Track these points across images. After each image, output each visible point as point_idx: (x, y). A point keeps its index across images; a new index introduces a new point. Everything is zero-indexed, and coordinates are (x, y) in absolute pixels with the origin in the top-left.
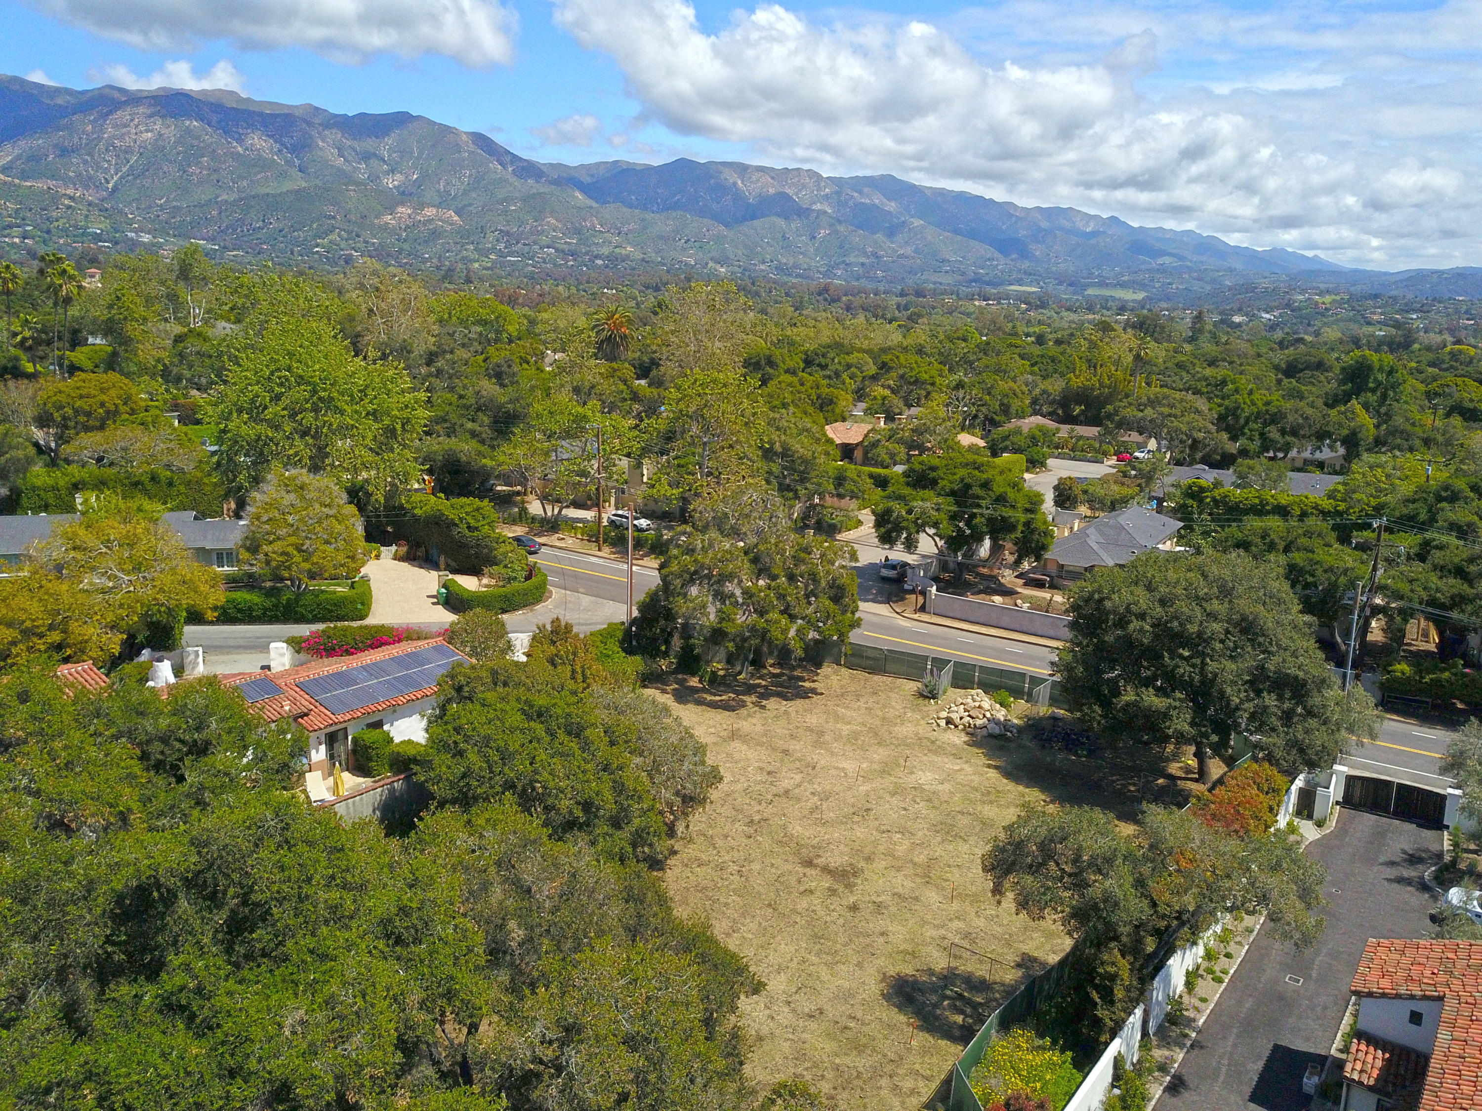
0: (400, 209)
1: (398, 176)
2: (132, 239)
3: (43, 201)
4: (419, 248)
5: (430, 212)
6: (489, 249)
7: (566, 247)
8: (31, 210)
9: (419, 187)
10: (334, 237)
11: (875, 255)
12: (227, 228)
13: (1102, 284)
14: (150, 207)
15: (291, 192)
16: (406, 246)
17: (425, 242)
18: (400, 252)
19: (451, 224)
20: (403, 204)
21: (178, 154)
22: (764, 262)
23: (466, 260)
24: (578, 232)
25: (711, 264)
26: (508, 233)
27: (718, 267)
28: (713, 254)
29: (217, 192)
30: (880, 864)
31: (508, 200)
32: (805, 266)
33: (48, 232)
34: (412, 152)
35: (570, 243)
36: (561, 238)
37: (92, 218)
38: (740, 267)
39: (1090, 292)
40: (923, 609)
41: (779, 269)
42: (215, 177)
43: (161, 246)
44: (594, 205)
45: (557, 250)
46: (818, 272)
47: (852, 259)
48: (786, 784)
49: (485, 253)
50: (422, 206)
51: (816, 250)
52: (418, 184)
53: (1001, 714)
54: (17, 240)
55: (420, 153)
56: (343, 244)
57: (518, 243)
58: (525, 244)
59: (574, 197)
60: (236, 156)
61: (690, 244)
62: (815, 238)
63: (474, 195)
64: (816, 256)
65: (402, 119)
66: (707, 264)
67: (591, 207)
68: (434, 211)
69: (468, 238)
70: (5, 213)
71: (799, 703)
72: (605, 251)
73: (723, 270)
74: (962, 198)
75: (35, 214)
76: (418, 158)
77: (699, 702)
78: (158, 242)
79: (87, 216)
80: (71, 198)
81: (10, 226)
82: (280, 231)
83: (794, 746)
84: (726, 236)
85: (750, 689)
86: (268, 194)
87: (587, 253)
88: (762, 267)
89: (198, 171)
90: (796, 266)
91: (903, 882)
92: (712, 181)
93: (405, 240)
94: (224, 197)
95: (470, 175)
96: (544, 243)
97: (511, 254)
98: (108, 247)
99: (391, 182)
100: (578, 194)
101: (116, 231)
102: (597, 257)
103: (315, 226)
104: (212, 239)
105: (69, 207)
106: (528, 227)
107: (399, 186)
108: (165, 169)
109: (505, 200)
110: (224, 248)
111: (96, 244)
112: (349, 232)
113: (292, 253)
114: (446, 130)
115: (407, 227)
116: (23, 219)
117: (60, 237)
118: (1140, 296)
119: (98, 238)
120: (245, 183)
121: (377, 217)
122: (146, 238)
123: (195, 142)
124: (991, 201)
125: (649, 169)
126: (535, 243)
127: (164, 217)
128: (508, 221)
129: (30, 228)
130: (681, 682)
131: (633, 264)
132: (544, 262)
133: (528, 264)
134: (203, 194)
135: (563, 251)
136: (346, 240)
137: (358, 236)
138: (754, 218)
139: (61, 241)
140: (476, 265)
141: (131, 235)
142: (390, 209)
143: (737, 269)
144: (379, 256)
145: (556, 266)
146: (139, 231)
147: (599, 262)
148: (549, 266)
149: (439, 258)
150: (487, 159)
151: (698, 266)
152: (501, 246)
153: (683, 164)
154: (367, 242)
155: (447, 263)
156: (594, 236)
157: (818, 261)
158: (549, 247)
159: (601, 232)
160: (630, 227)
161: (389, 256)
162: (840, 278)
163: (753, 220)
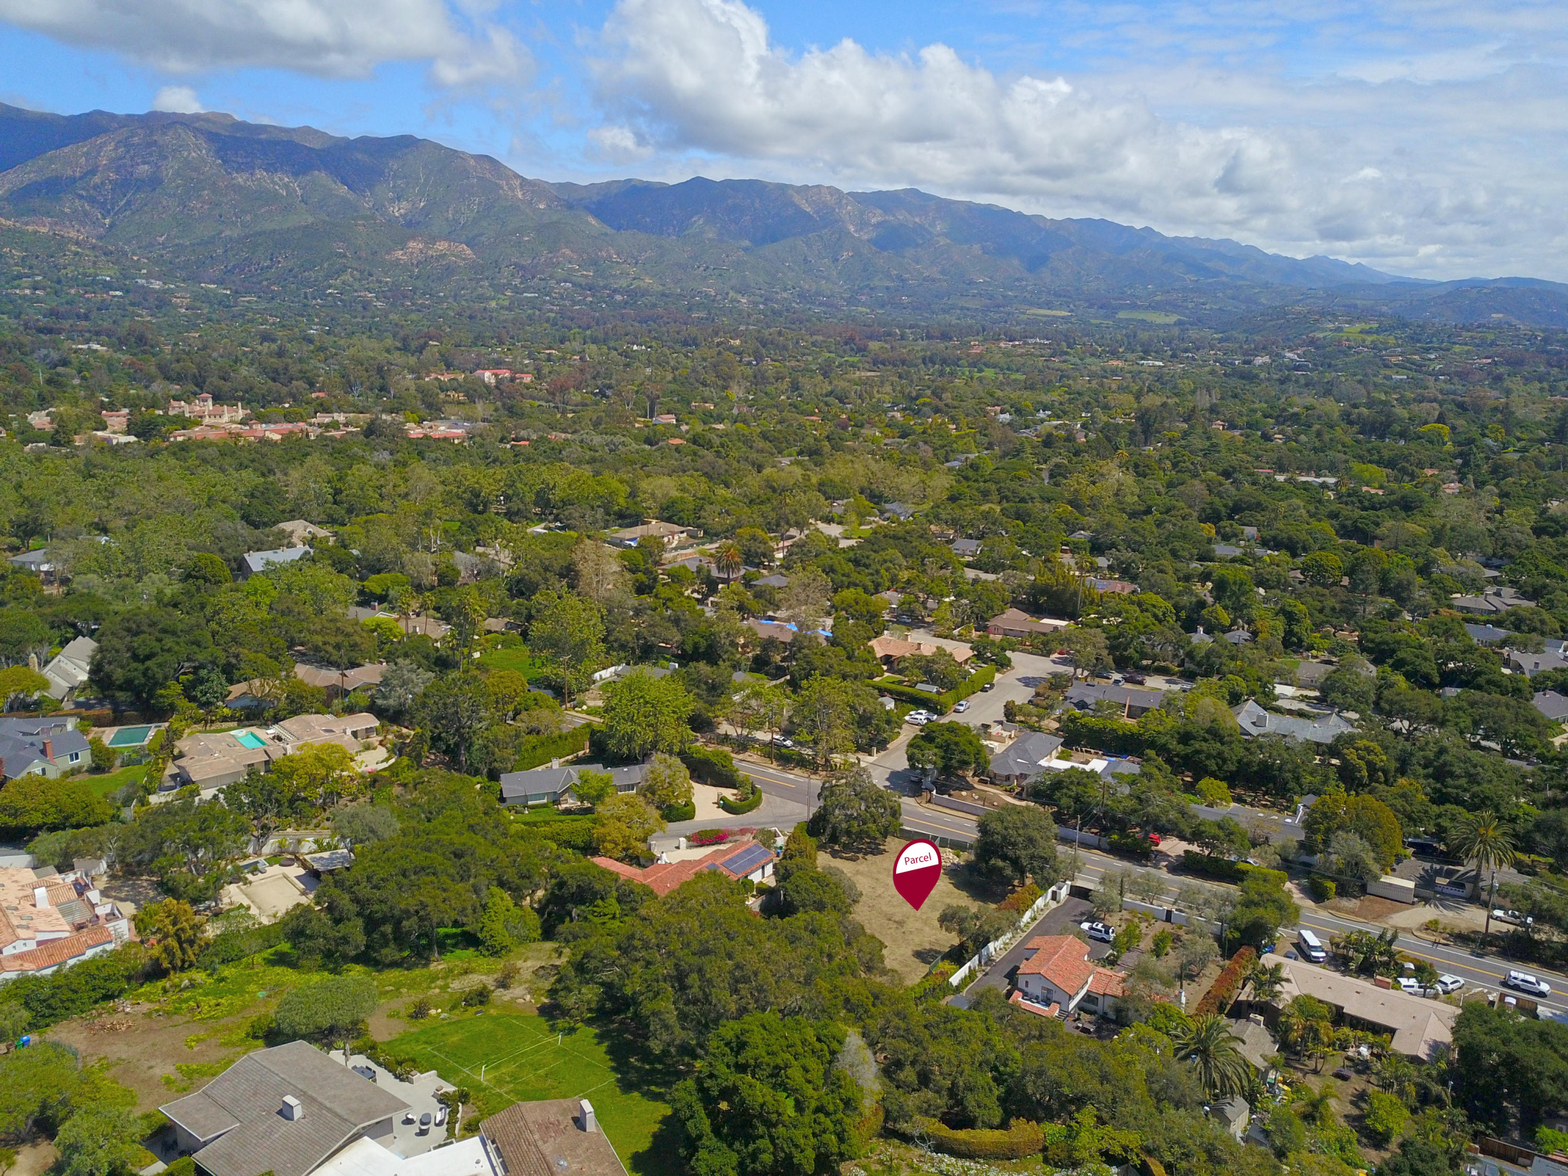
0: (411, 244)
1: (404, 204)
2: (143, 286)
3: (49, 248)
4: (433, 285)
5: (442, 246)
6: (504, 285)
7: (582, 281)
8: (37, 257)
9: (427, 216)
10: (346, 277)
11: (900, 278)
12: (234, 267)
13: (1134, 307)
14: (151, 245)
15: (298, 228)
16: (419, 283)
17: (439, 278)
18: (414, 291)
19: (464, 259)
20: (413, 238)
21: (178, 187)
22: (785, 290)
23: (482, 298)
24: (595, 263)
25: (732, 294)
26: (523, 268)
27: (739, 297)
28: (734, 282)
29: (222, 228)
30: (911, 919)
31: (520, 231)
32: (829, 293)
33: (59, 282)
34: (418, 178)
35: (587, 276)
36: (578, 271)
37: (100, 264)
38: (761, 296)
39: (1122, 315)
40: (929, 801)
41: (805, 297)
42: (217, 211)
43: (172, 292)
44: (610, 231)
45: (574, 284)
46: (842, 298)
47: (876, 282)
48: (879, 892)
49: (500, 289)
50: (433, 240)
51: (839, 274)
52: (427, 212)
53: (956, 860)
54: (27, 292)
55: (427, 179)
56: (356, 285)
57: (533, 277)
58: (541, 279)
59: (587, 222)
60: (238, 189)
61: (709, 272)
62: (837, 260)
63: (485, 224)
64: (839, 280)
65: (406, 143)
66: (727, 294)
67: (606, 234)
68: (446, 245)
69: (482, 273)
70: (11, 261)
71: (879, 856)
72: (623, 283)
73: (744, 301)
74: (989, 210)
75: (42, 262)
76: (425, 184)
77: (842, 858)
78: (169, 289)
79: (95, 263)
80: (77, 243)
81: (19, 277)
82: (291, 271)
83: (880, 876)
84: (746, 263)
85: (859, 850)
86: (274, 231)
87: (605, 287)
88: (785, 295)
89: (199, 206)
90: (818, 294)
91: (918, 925)
92: (729, 202)
93: (417, 278)
94: (228, 233)
95: (480, 203)
96: (561, 276)
97: (527, 290)
98: (120, 297)
99: (398, 210)
100: (592, 220)
101: (126, 278)
102: (615, 291)
103: (326, 265)
104: (220, 282)
105: (76, 254)
106: (543, 259)
107: (407, 215)
108: (165, 203)
109: (517, 230)
110: (236, 292)
111: (107, 293)
112: (361, 272)
113: (306, 298)
114: (453, 154)
115: (419, 263)
116: (31, 268)
117: (71, 287)
118: (1172, 319)
119: (108, 286)
120: (248, 218)
121: (388, 253)
122: (157, 285)
123: (194, 175)
124: (1019, 215)
125: (664, 189)
126: (551, 277)
127: (168, 257)
128: (522, 253)
129: (40, 278)
130: (832, 848)
131: (653, 299)
132: (562, 298)
133: (545, 301)
134: (203, 231)
135: (580, 285)
136: (360, 280)
137: (370, 275)
138: (774, 240)
139: (73, 291)
140: (493, 304)
141: (141, 281)
142: (402, 243)
143: (758, 299)
144: (395, 295)
145: (575, 303)
146: (147, 277)
147: (618, 297)
148: (567, 303)
149: (455, 297)
150: (497, 185)
151: (719, 297)
152: (517, 281)
153: (699, 183)
154: (380, 282)
155: (464, 303)
156: (611, 268)
157: (842, 286)
158: (566, 281)
159: (618, 263)
160: (648, 255)
161: (405, 297)
162: (864, 305)
163: (772, 242)
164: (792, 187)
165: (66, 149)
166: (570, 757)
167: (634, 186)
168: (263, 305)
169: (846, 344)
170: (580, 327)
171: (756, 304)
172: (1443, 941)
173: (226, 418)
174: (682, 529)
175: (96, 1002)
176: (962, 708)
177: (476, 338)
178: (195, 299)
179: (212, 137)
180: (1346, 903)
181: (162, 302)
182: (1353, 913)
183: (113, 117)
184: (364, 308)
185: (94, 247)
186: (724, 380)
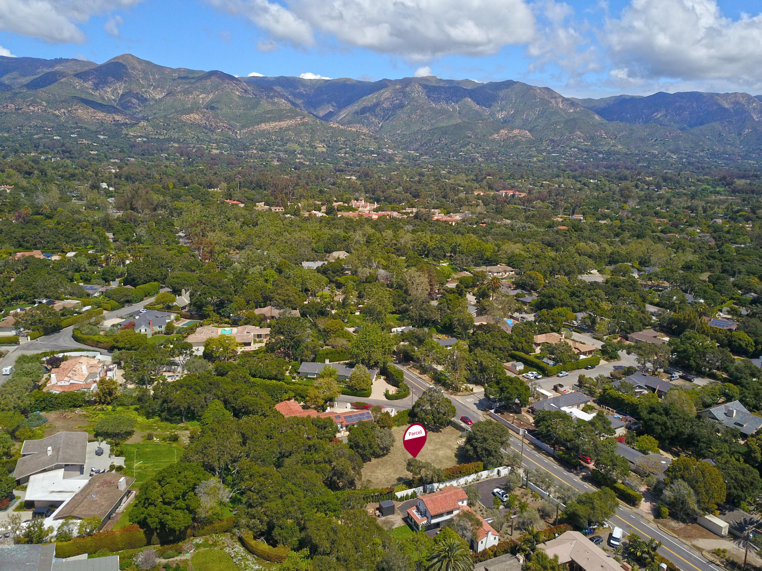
0: (502, 131)
1: (504, 112)
2: (385, 152)
3: (354, 137)
4: (509, 150)
5: (516, 132)
6: (543, 150)
7: (583, 147)
9: (513, 118)
10: (469, 147)
12: (424, 143)
14: (394, 134)
15: (453, 125)
16: (503, 150)
17: (512, 147)
18: (499, 153)
19: (525, 138)
20: (503, 128)
21: (408, 109)
22: (703, 151)
23: (531, 156)
24: (592, 138)
25: (668, 154)
26: (554, 141)
27: (672, 155)
28: (671, 147)
29: (422, 126)
31: (556, 123)
32: (731, 152)
33: (354, 151)
34: (512, 100)
35: (586, 145)
36: (583, 142)
37: (371, 143)
38: (686, 154)
40: (488, 414)
41: (713, 155)
42: (422, 119)
43: (395, 155)
44: (605, 121)
45: (579, 149)
46: (739, 155)
49: (541, 152)
50: (512, 129)
51: (741, 141)
52: (513, 116)
54: (343, 155)
55: (516, 100)
56: (473, 151)
57: (558, 146)
58: (562, 147)
59: (594, 118)
60: (432, 109)
61: (657, 142)
62: (741, 134)
63: (540, 120)
64: (740, 145)
65: (509, 84)
66: (665, 153)
67: (602, 124)
68: (518, 131)
69: (533, 144)
70: (340, 143)
72: (605, 148)
73: (675, 157)
75: (350, 142)
76: (514, 103)
78: (395, 153)
79: (369, 143)
80: (365, 134)
81: (341, 149)
82: (446, 144)
84: (681, 136)
86: (443, 127)
87: (595, 151)
88: (702, 154)
89: (415, 117)
90: (724, 153)
92: (677, 104)
93: (502, 147)
94: (425, 128)
95: (539, 111)
96: (573, 145)
97: (553, 152)
98: (376, 157)
99: (500, 116)
100: (597, 117)
101: (380, 149)
102: (600, 152)
103: (461, 142)
104: (416, 150)
105: (363, 139)
106: (566, 137)
107: (504, 117)
108: (402, 116)
109: (555, 123)
110: (421, 154)
111: (371, 155)
112: (476, 145)
113: (449, 157)
114: (530, 88)
115: (504, 140)
116: (346, 145)
117: (359, 153)
119: (372, 152)
120: (434, 121)
121: (490, 136)
122: (390, 152)
123: (415, 104)
125: (641, 99)
126: (567, 146)
127: (399, 139)
128: (555, 134)
129: (348, 149)
131: (620, 156)
132: (571, 156)
133: (562, 158)
134: (415, 128)
135: (582, 149)
136: (474, 148)
137: (480, 146)
138: (702, 124)
139: (359, 155)
140: (535, 159)
141: (385, 150)
142: (497, 131)
143: (684, 156)
144: (488, 156)
145: (576, 158)
146: (387, 148)
147: (601, 156)
148: (573, 159)
149: (517, 156)
150: (549, 101)
151: (660, 155)
152: (550, 148)
153: (661, 95)
154: (484, 149)
155: (521, 159)
156: (600, 140)
157: (741, 149)
158: (574, 148)
159: (605, 138)
160: (624, 133)
161: (493, 156)
162: (753, 159)
163: (701, 125)
164: (718, 94)
165: (369, 96)
166: (347, 361)
167: (624, 98)
168: (431, 160)
169: (720, 180)
170: (571, 170)
171: (682, 158)
172: (718, 563)
173: (368, 208)
174: (513, 269)
175: (71, 407)
176: (561, 375)
177: (511, 175)
178: (404, 157)
179: (425, 87)
180: (673, 524)
181: (391, 159)
182: (673, 530)
183: (390, 81)
184: (472, 161)
185: (371, 136)
186: (625, 198)
